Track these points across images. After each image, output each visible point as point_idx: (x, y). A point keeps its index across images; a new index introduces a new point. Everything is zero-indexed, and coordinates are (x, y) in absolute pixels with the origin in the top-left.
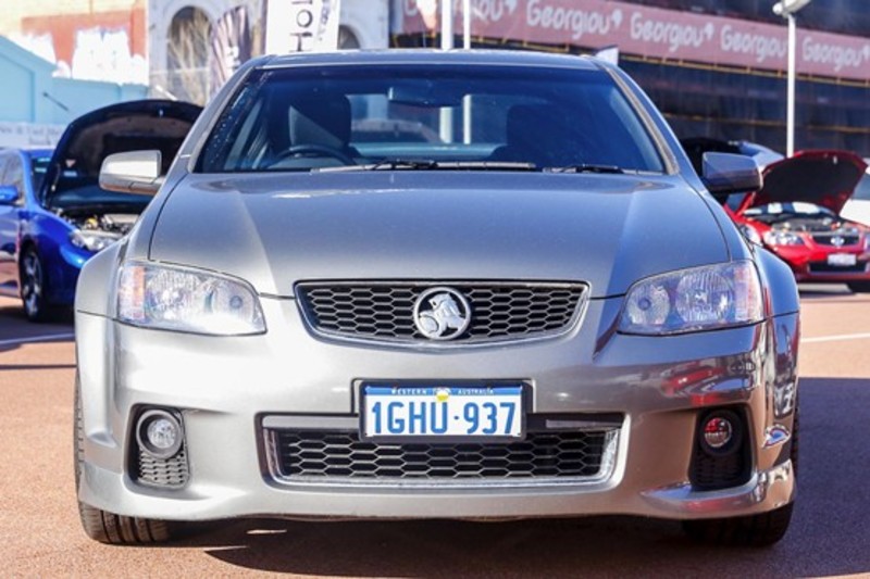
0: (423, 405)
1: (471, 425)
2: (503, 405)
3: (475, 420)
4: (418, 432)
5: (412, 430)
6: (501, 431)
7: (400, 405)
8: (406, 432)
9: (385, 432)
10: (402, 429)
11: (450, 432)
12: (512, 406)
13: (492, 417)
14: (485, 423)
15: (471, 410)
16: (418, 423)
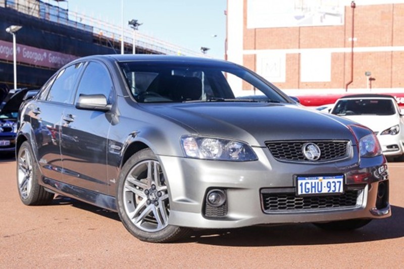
0: (315, 183)
1: (328, 189)
2: (338, 182)
3: (330, 187)
4: (313, 192)
5: (312, 192)
6: (337, 191)
7: (308, 183)
8: (310, 193)
9: (304, 193)
10: (309, 191)
11: (323, 192)
12: (340, 182)
13: (335, 186)
14: (333, 188)
15: (329, 184)
16: (313, 189)
